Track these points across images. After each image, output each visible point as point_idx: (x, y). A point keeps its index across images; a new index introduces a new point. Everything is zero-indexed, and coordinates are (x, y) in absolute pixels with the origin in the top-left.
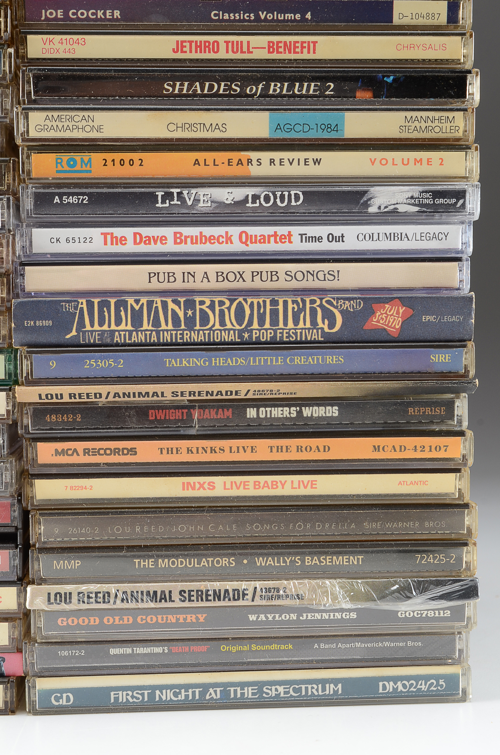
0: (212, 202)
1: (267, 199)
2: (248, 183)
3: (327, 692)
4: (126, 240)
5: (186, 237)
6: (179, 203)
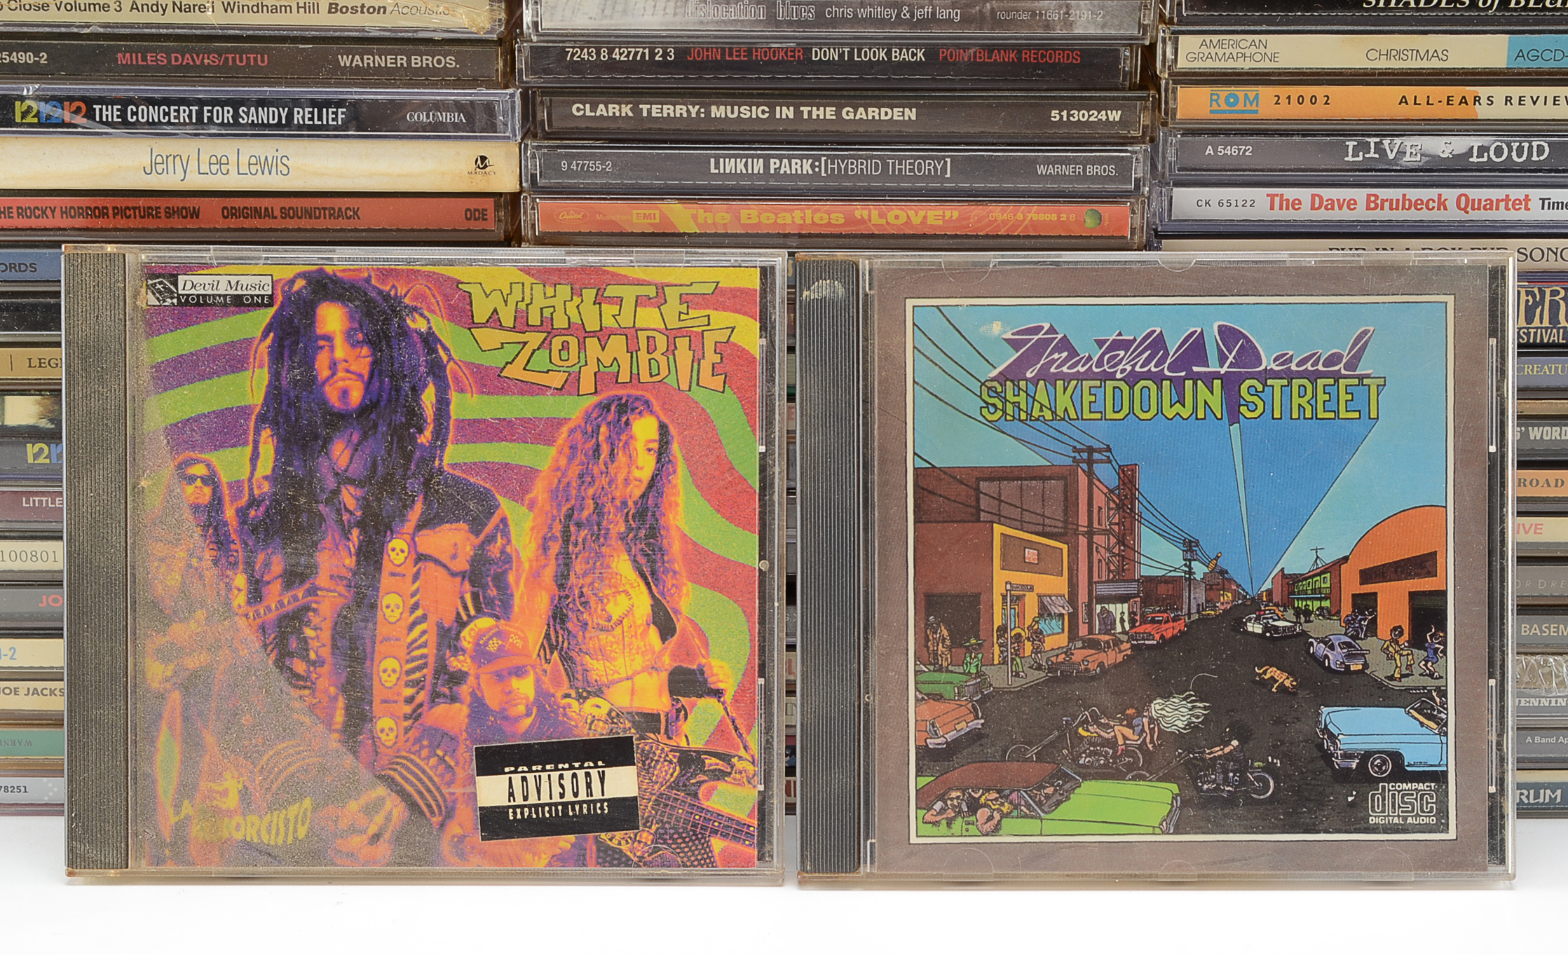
0: (1422, 155)
1: (1499, 151)
2: (1475, 131)
3: (1541, 800)
4: (1300, 203)
5: (1383, 201)
6: (1377, 156)
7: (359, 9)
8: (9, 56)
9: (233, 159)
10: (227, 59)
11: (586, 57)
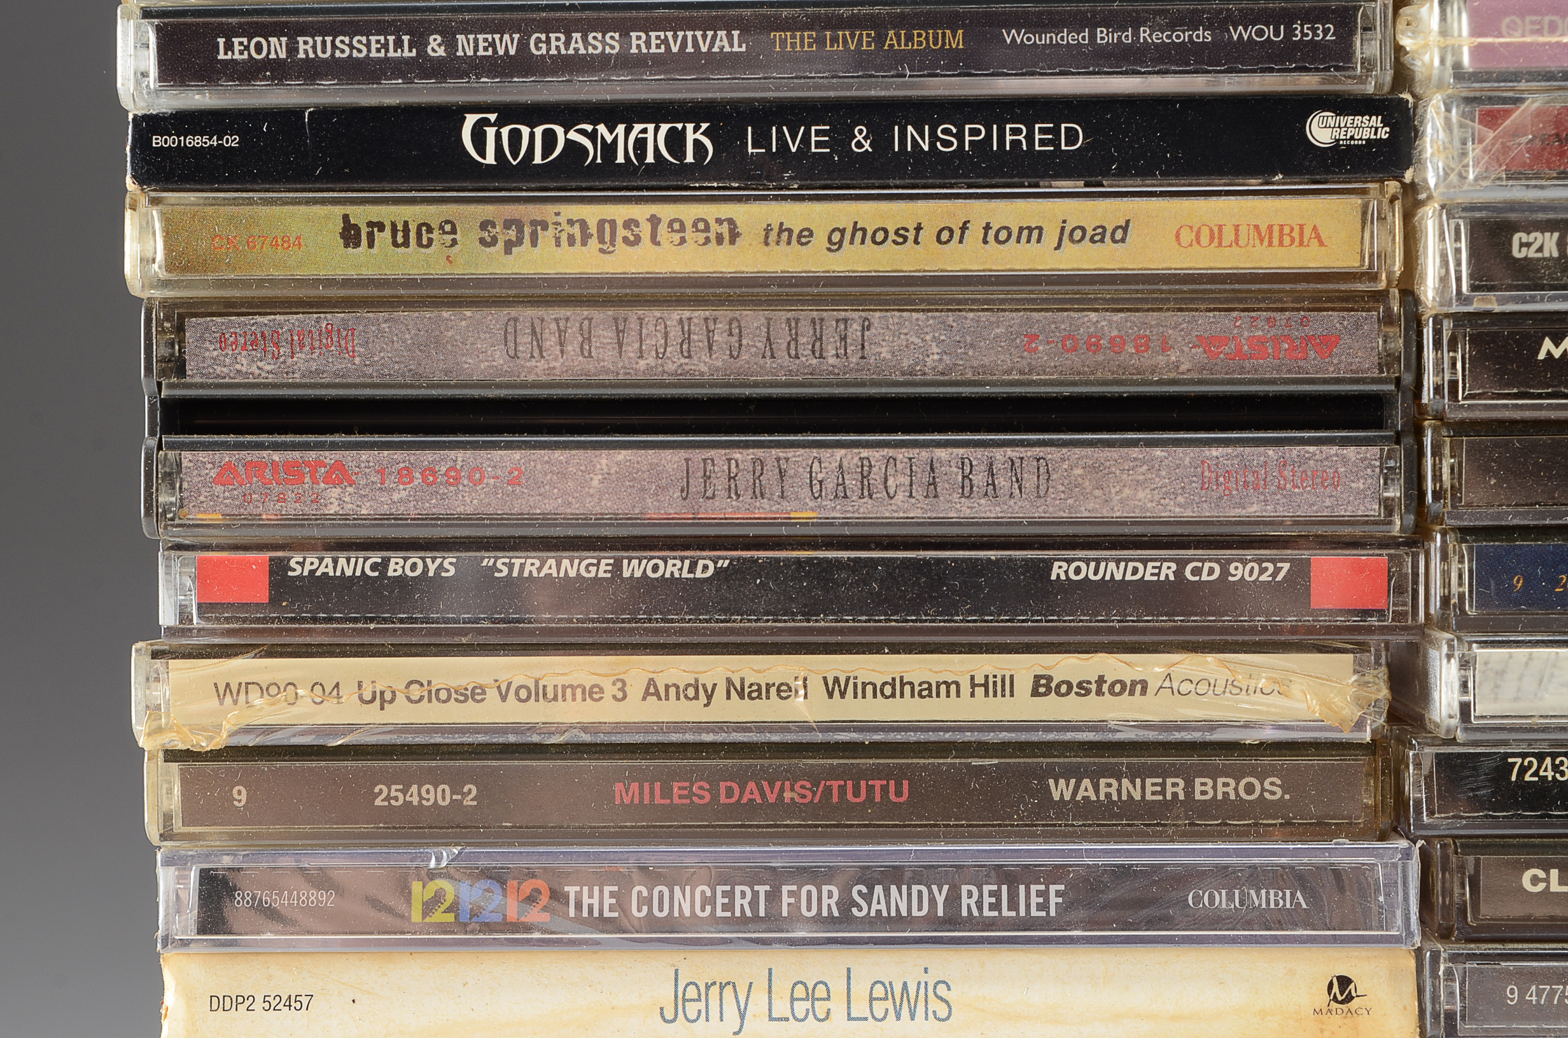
7: (1094, 687)
8: (405, 793)
9: (838, 987)
10: (828, 789)
11: (1550, 774)
